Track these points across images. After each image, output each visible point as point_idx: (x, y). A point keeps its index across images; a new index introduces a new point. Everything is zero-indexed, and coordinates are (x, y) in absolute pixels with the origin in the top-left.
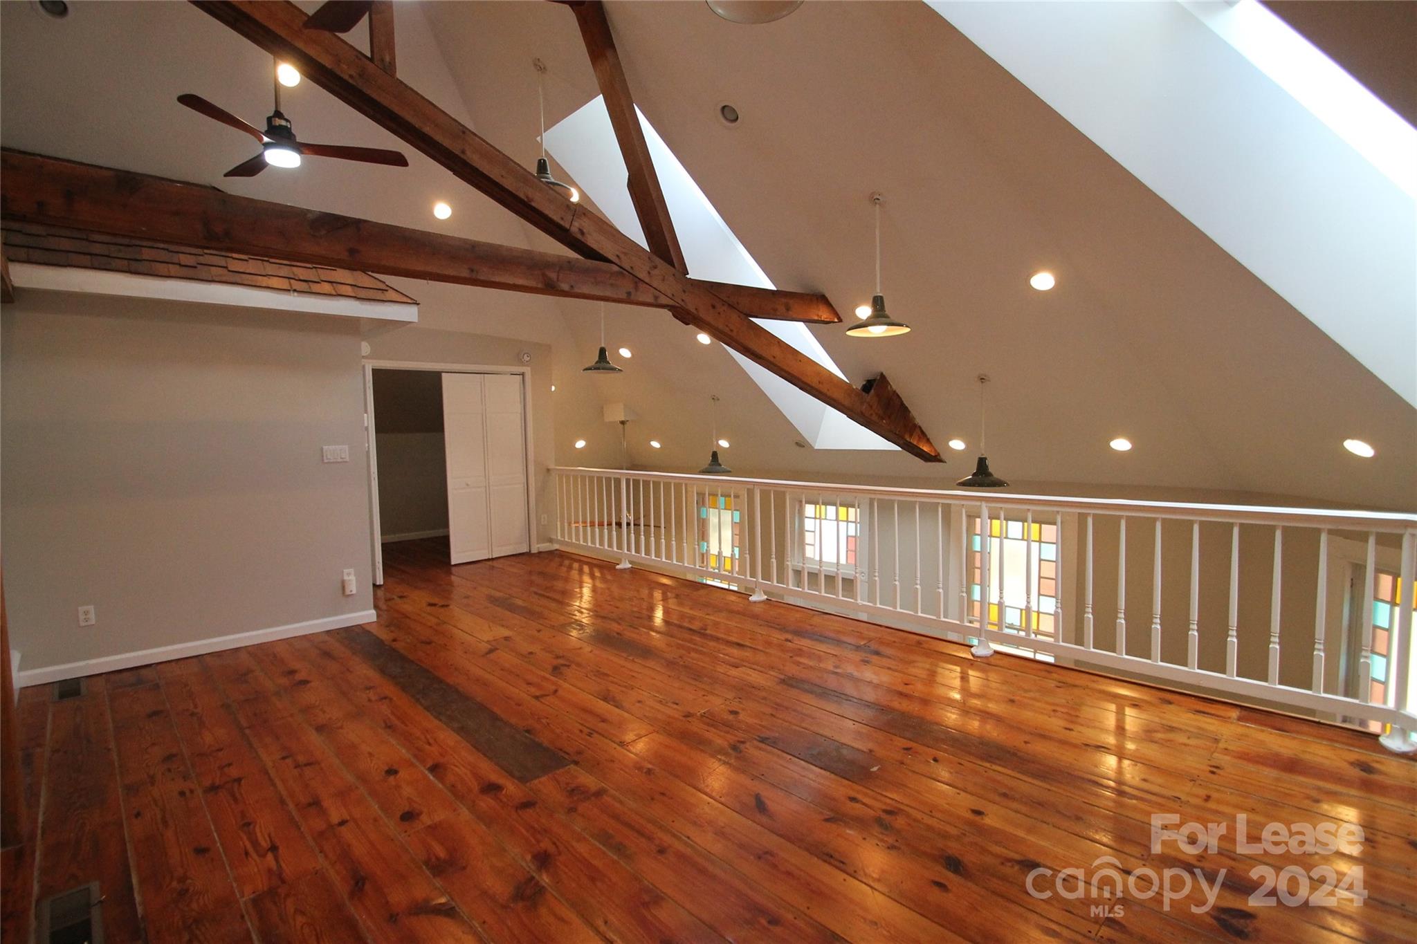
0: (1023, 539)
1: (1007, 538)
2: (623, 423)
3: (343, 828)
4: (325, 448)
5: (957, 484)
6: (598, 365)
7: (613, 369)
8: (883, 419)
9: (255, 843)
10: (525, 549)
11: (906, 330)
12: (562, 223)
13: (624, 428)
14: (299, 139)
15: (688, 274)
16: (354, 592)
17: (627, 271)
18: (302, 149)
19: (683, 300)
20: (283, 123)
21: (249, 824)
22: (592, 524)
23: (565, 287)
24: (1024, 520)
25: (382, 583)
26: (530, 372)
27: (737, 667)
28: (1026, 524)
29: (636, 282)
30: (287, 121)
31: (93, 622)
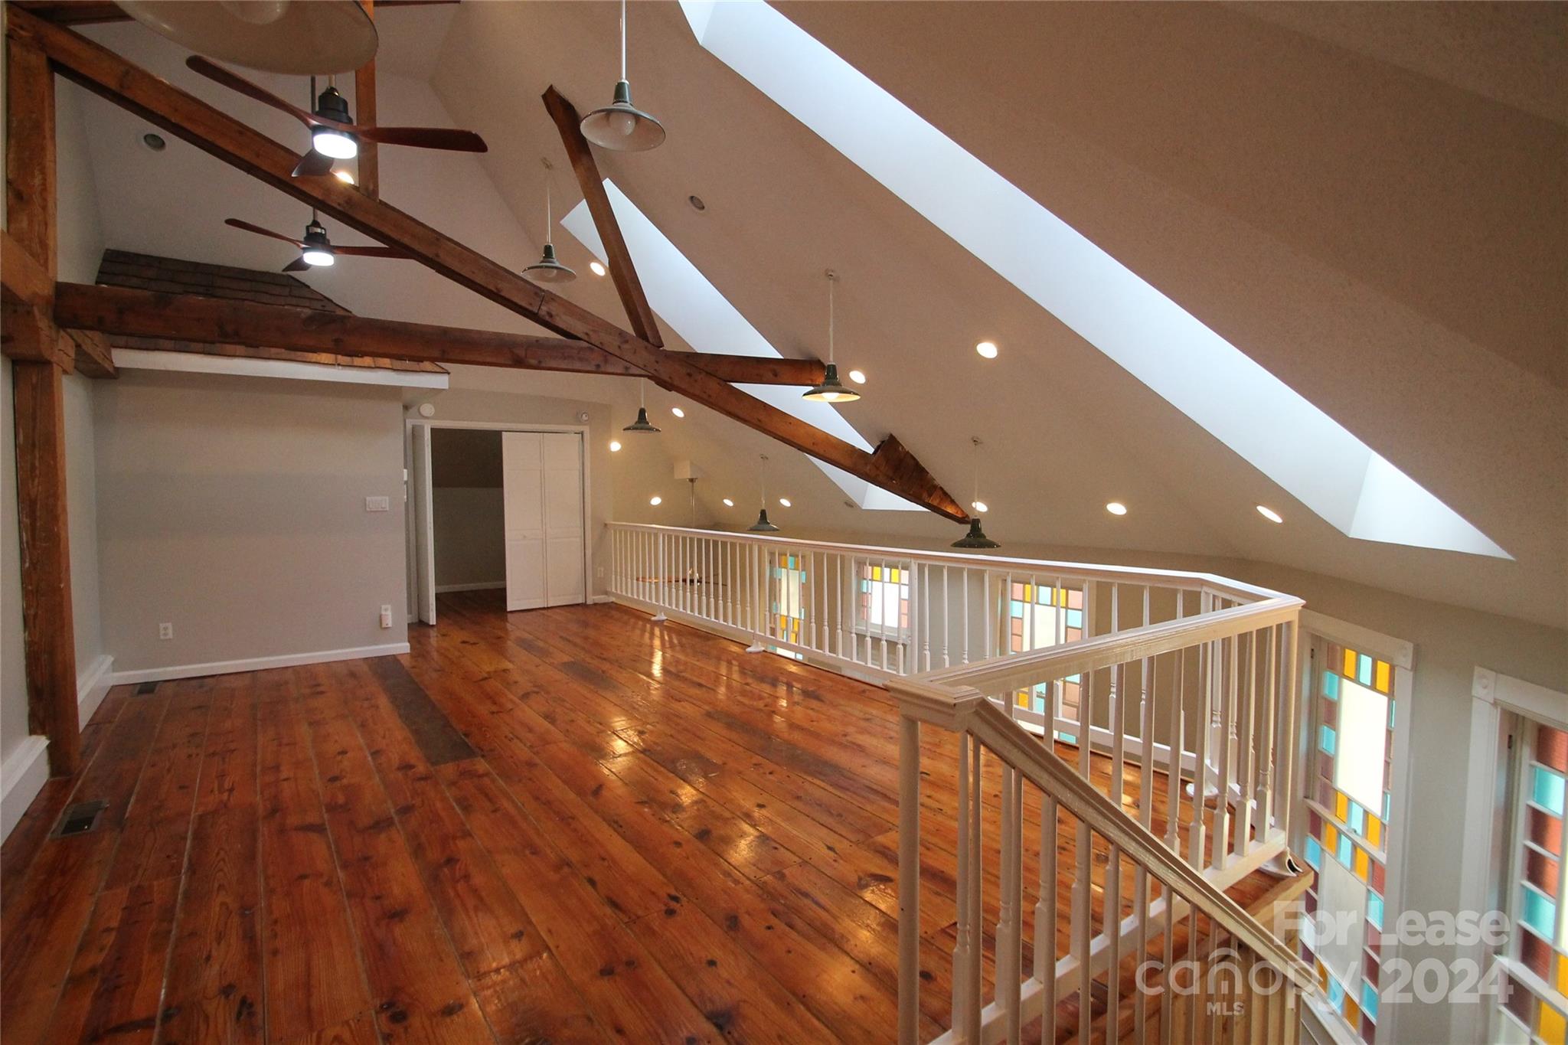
0: (1052, 605)
1: (1038, 603)
2: (692, 480)
3: (285, 783)
4: (368, 498)
5: (952, 546)
6: (636, 426)
7: (651, 429)
8: (892, 479)
9: (220, 786)
10: (580, 600)
11: (857, 398)
12: (530, 308)
13: (693, 486)
14: (332, 244)
15: (663, 346)
16: (390, 625)
17: (597, 347)
18: (335, 251)
19: (655, 370)
20: (319, 230)
21: (224, 775)
22: (638, 579)
23: (533, 362)
24: (1052, 586)
25: (435, 623)
26: (588, 430)
27: (680, 701)
28: (1055, 590)
29: (606, 356)
30: (322, 228)
31: (170, 636)
